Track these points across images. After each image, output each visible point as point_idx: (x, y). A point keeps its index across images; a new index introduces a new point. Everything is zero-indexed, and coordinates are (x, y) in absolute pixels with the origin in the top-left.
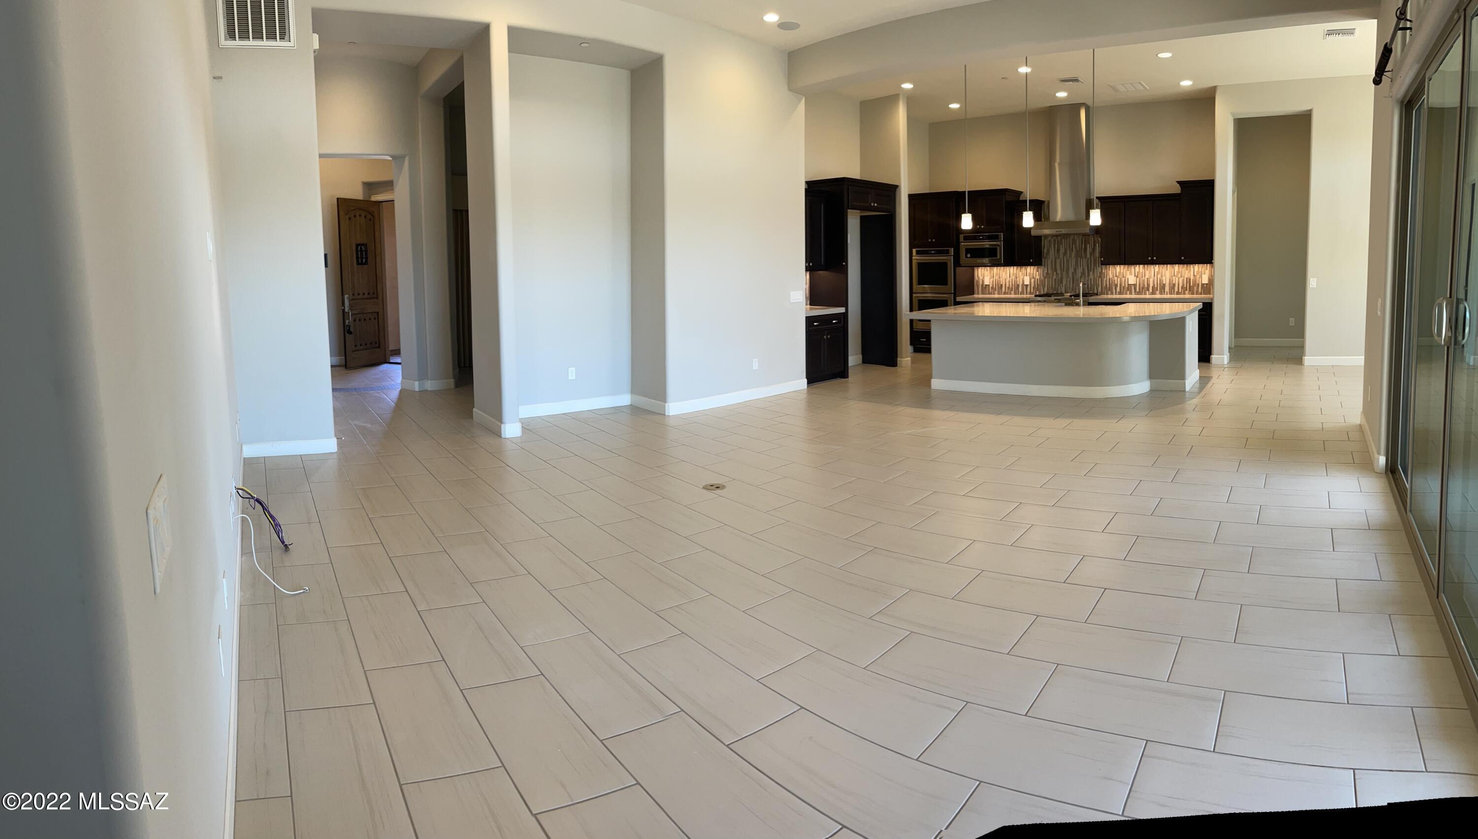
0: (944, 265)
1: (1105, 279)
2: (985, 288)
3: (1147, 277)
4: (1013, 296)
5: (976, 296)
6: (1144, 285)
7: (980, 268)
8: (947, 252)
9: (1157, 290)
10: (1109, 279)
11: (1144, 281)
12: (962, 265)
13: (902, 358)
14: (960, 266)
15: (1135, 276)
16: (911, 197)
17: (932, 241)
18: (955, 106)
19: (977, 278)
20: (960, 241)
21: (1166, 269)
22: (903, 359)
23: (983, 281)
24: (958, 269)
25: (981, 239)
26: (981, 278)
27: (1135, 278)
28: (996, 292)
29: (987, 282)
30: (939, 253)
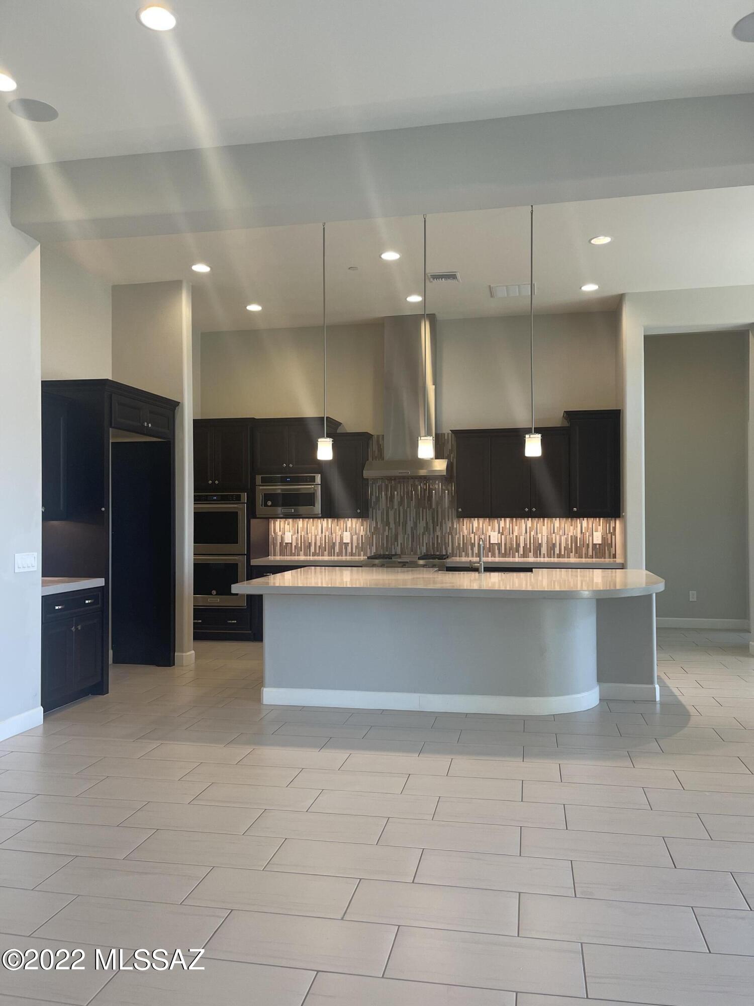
0: (234, 515)
1: (457, 537)
2: (285, 548)
3: (516, 533)
4: (326, 558)
5: (271, 558)
6: (511, 544)
7: (278, 520)
8: (238, 498)
9: (530, 552)
10: (463, 536)
11: (511, 539)
12: (258, 516)
13: (183, 652)
14: (255, 517)
15: (499, 533)
16: (196, 422)
17: (214, 483)
18: (254, 308)
19: (273, 534)
20: (257, 484)
21: (542, 524)
22: (184, 654)
23: (282, 538)
24: (253, 521)
25: (288, 482)
26: (279, 534)
27: (500, 535)
28: (302, 553)
29: (288, 538)
30: (224, 499)
